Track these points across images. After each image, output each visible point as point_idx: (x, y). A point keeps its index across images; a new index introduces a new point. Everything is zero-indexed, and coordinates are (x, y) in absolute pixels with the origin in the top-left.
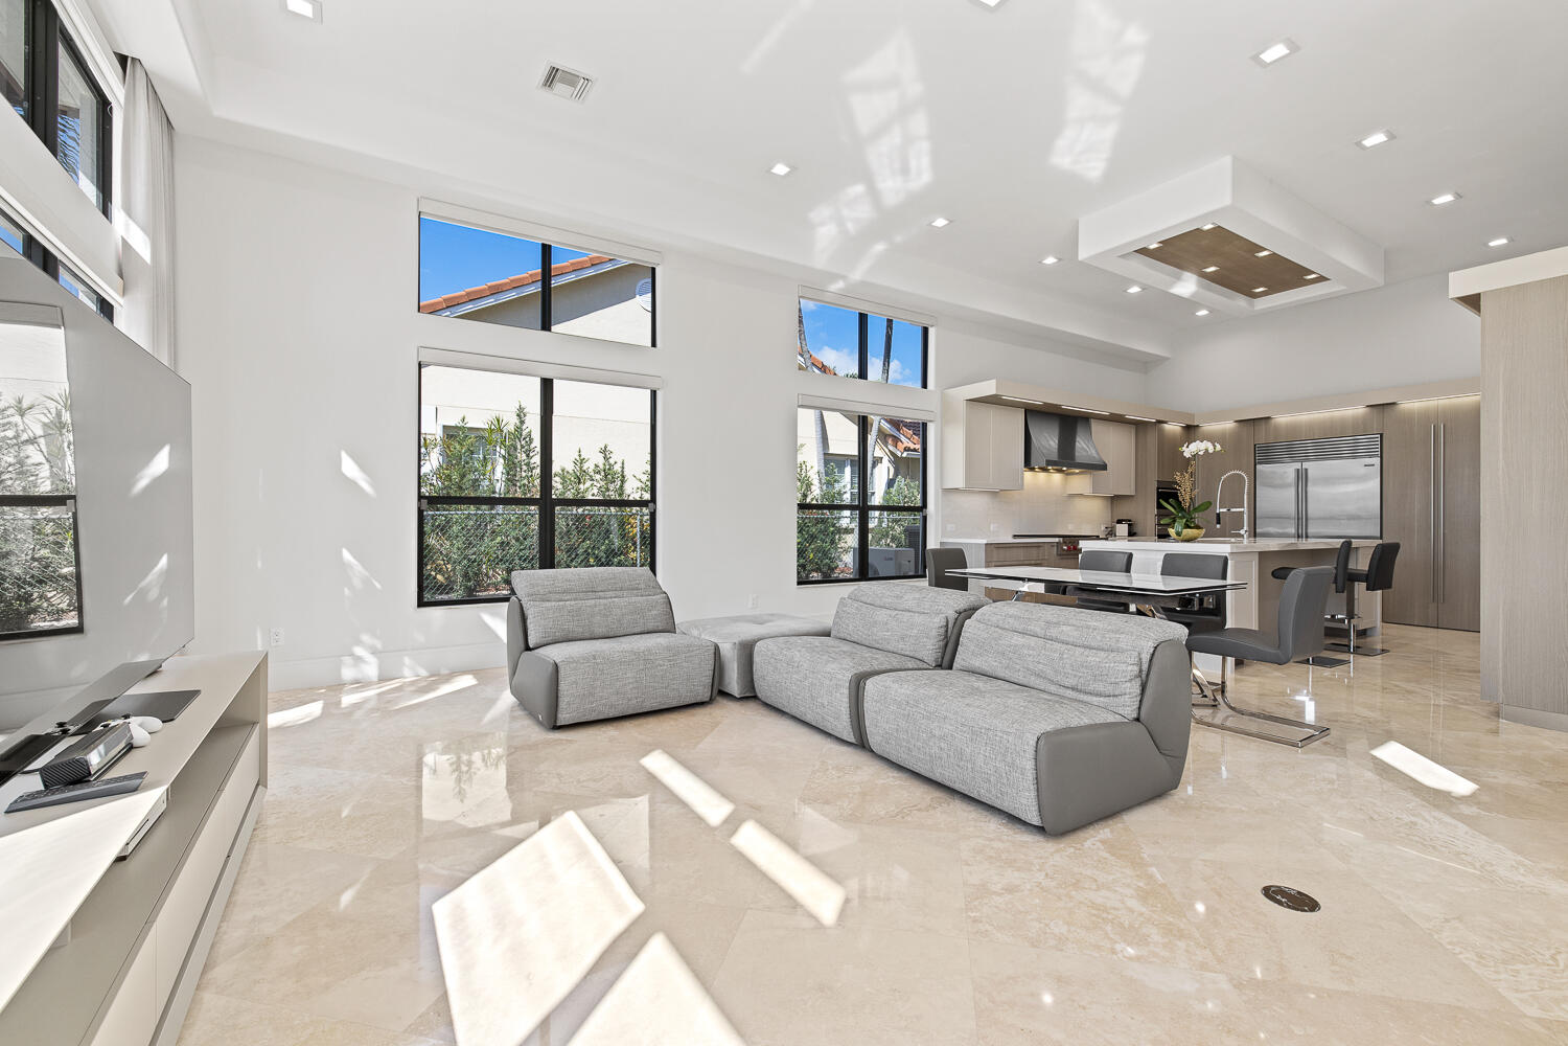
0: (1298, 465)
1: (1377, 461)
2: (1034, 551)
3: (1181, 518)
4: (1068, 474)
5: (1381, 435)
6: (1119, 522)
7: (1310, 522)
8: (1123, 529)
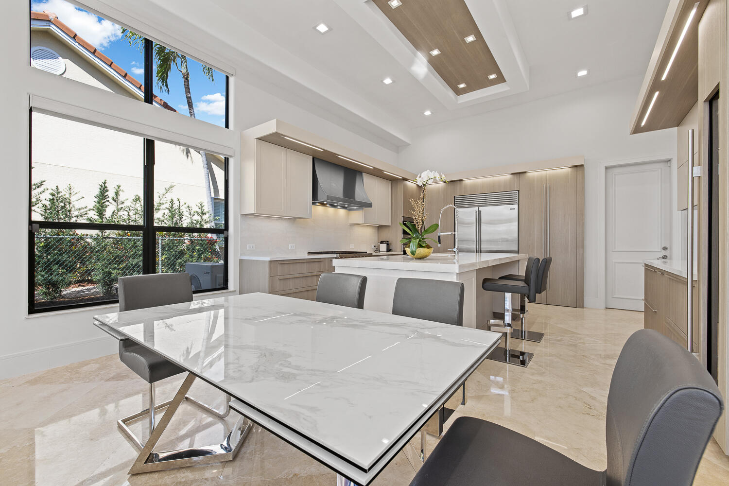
0: (476, 209)
1: (516, 206)
2: (316, 265)
3: (415, 238)
4: (350, 210)
5: (518, 191)
6: (382, 242)
7: (482, 243)
8: (383, 247)
